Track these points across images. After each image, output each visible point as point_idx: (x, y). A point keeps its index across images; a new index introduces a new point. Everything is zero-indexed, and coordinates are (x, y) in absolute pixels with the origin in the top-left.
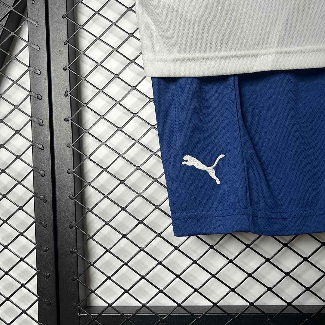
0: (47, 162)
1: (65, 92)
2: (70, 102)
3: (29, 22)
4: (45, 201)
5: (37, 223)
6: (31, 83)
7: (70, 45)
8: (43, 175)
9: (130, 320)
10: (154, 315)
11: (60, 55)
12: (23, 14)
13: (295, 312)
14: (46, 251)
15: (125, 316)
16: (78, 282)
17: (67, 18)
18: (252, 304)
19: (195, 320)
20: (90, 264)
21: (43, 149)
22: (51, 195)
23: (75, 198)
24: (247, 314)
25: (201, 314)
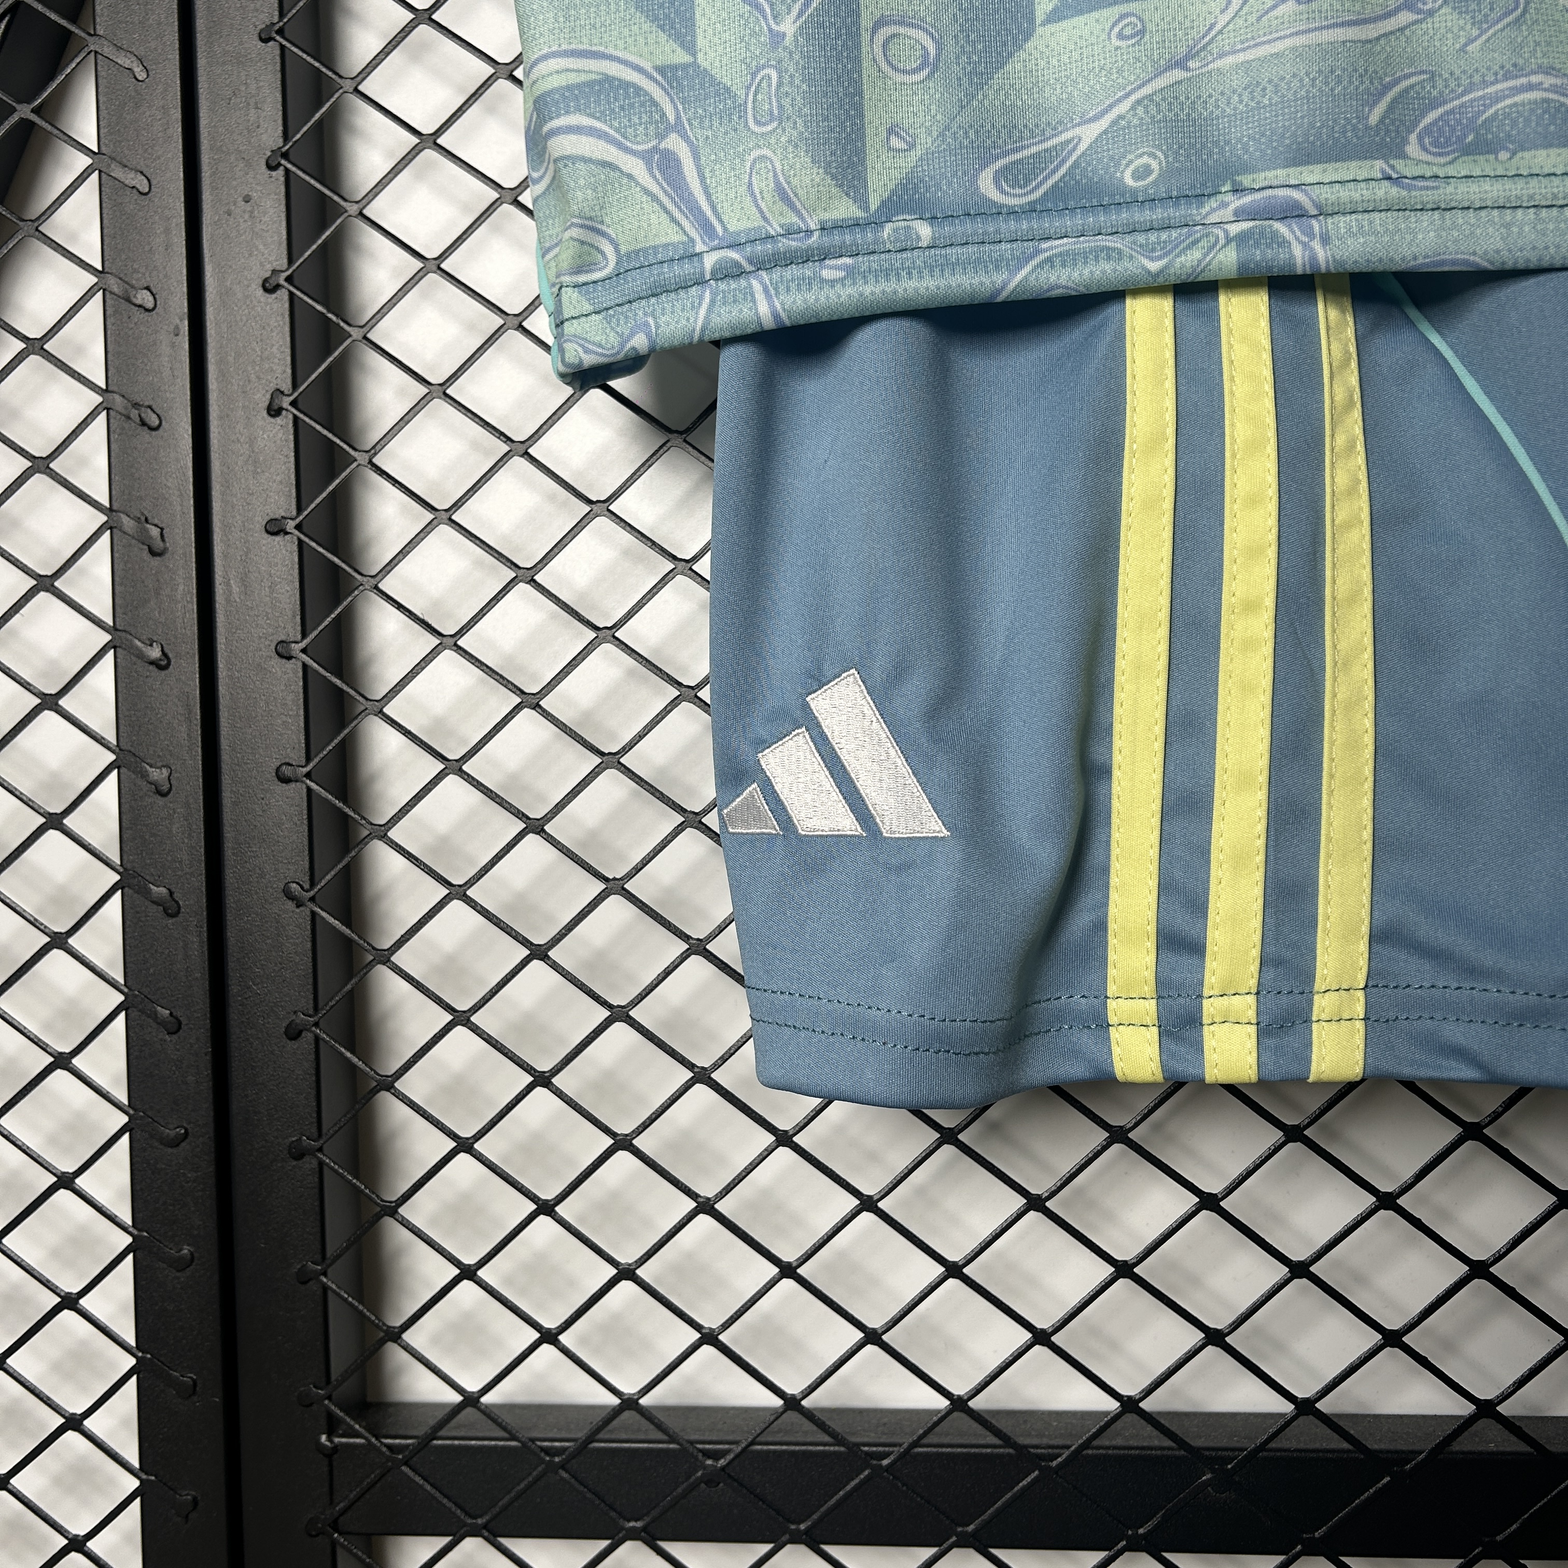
0: (184, 729)
1: (268, 396)
2: (292, 445)
3: (99, 57)
4: (171, 909)
5: (134, 1013)
6: (110, 349)
7: (294, 169)
8: (165, 788)
9: (567, 1471)
10: (673, 1450)
11: (247, 216)
12: (74, 20)
13: (1333, 1446)
14: (175, 1143)
15: (542, 1449)
16: (325, 1288)
17: (281, 40)
18: (1129, 1405)
19: (866, 1473)
20: (378, 1204)
21: (163, 664)
22: (199, 881)
23: (312, 899)
24: (1108, 1448)
25: (894, 1445)
